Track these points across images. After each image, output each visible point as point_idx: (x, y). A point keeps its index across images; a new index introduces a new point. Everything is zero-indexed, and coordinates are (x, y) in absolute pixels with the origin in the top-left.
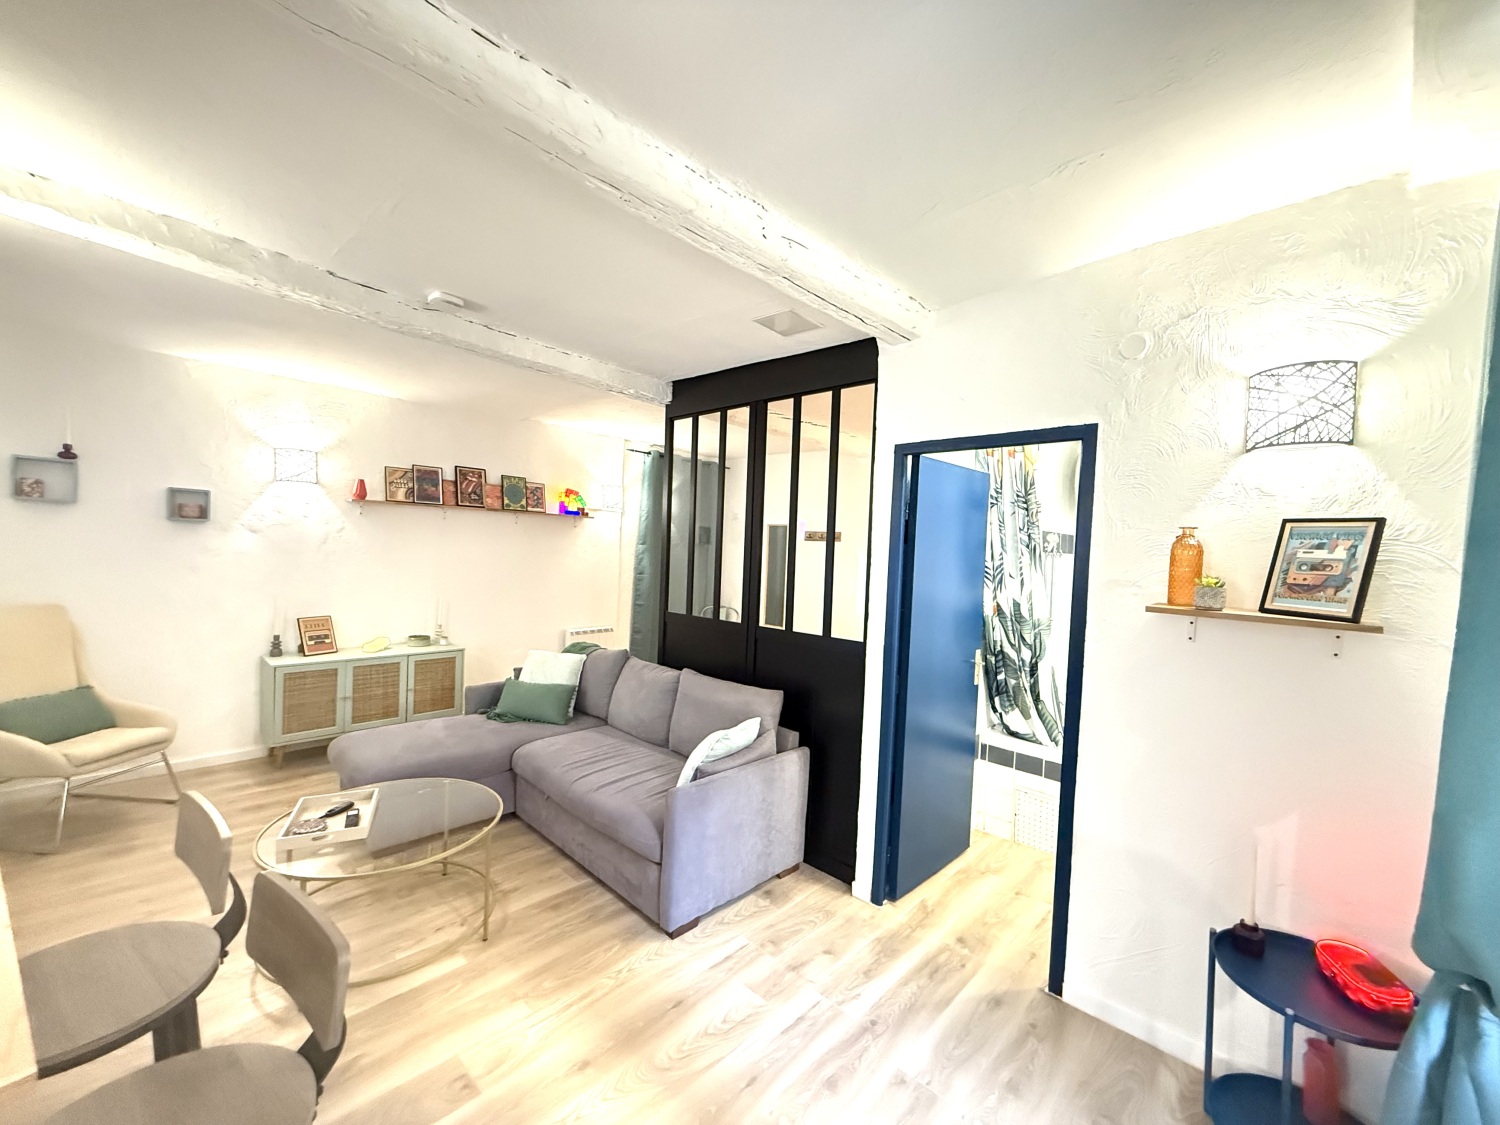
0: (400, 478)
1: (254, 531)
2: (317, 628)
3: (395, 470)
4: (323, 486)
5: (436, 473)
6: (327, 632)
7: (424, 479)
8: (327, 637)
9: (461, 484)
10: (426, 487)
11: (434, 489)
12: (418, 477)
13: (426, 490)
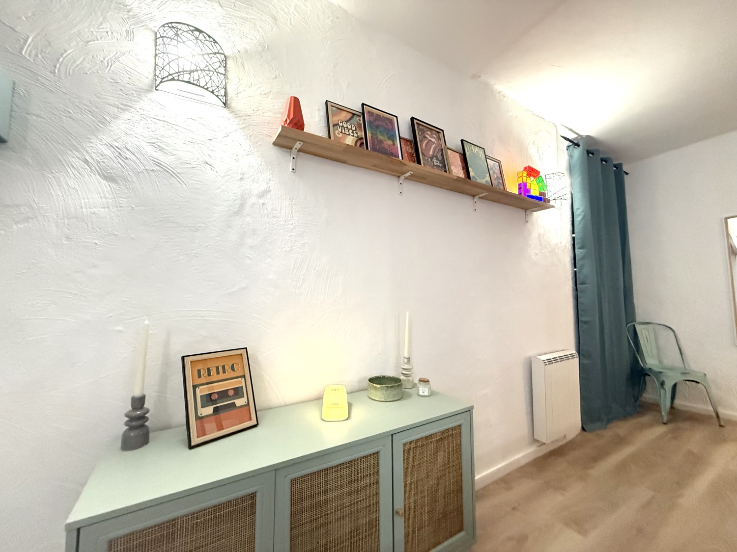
0: (347, 122)
1: (109, 178)
2: (222, 376)
3: (340, 109)
4: (237, 115)
5: (391, 121)
6: (239, 383)
7: (377, 127)
8: (238, 392)
9: (421, 141)
10: (381, 137)
11: (390, 142)
12: (370, 122)
13: (381, 142)
